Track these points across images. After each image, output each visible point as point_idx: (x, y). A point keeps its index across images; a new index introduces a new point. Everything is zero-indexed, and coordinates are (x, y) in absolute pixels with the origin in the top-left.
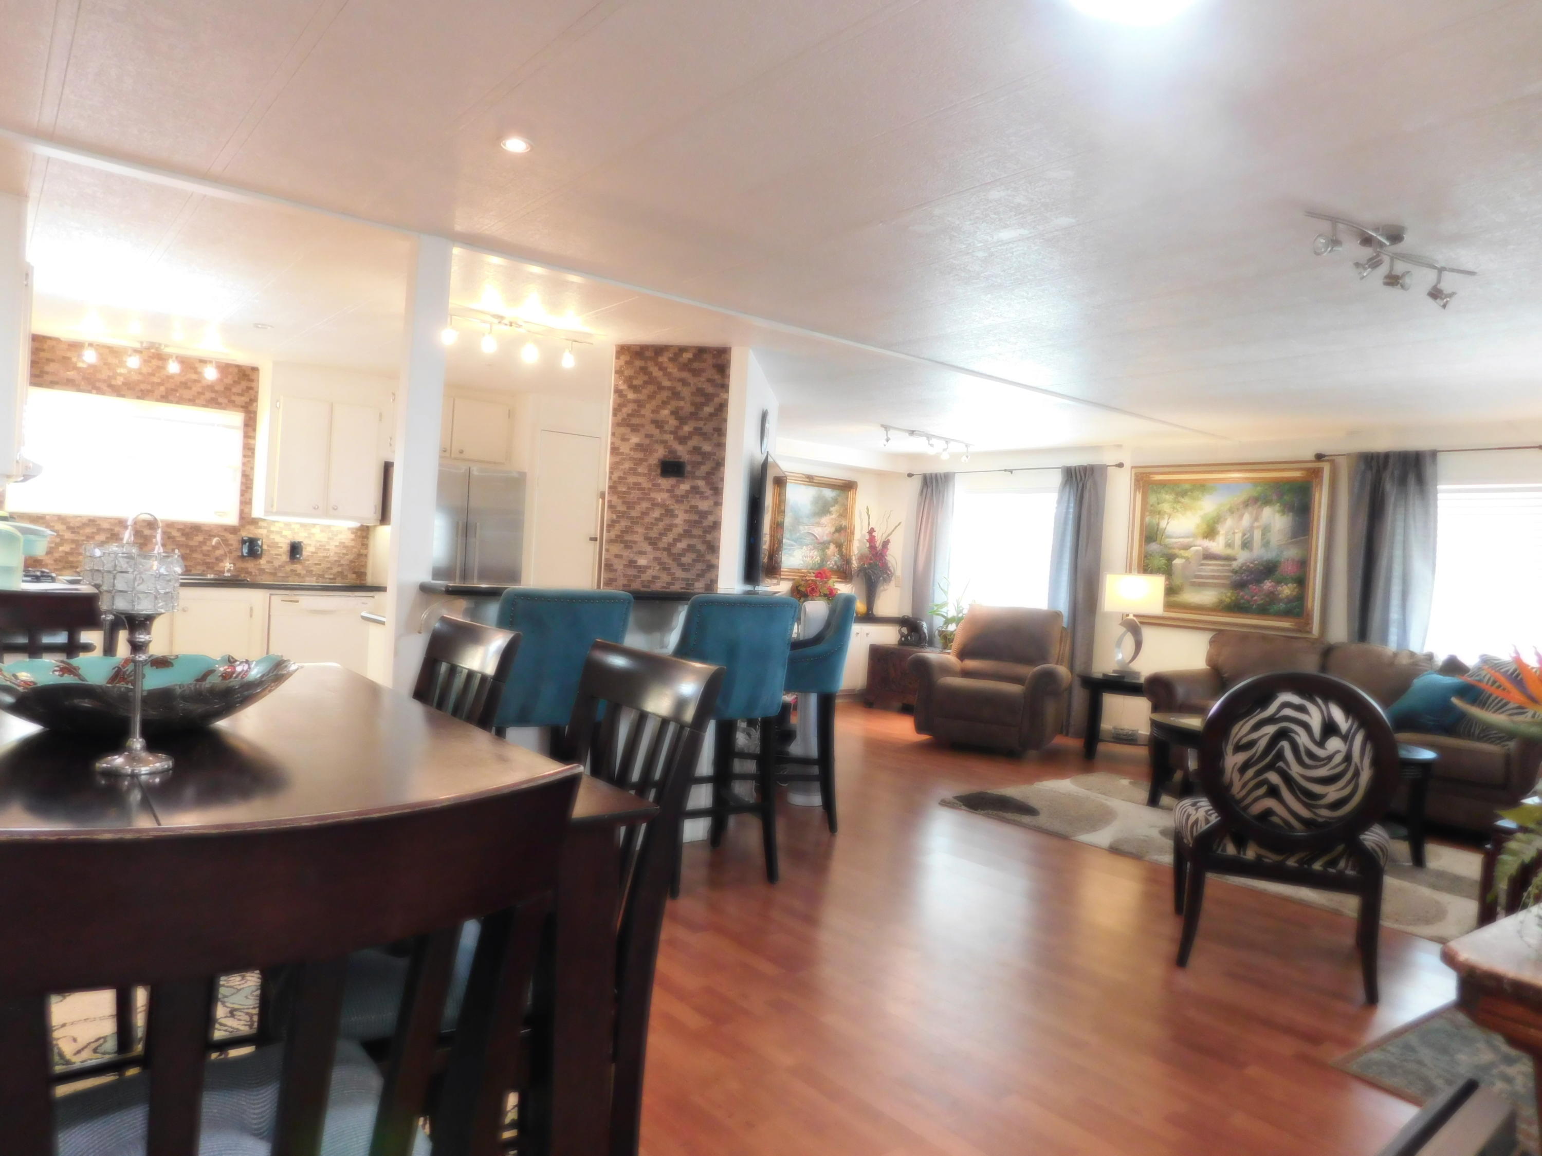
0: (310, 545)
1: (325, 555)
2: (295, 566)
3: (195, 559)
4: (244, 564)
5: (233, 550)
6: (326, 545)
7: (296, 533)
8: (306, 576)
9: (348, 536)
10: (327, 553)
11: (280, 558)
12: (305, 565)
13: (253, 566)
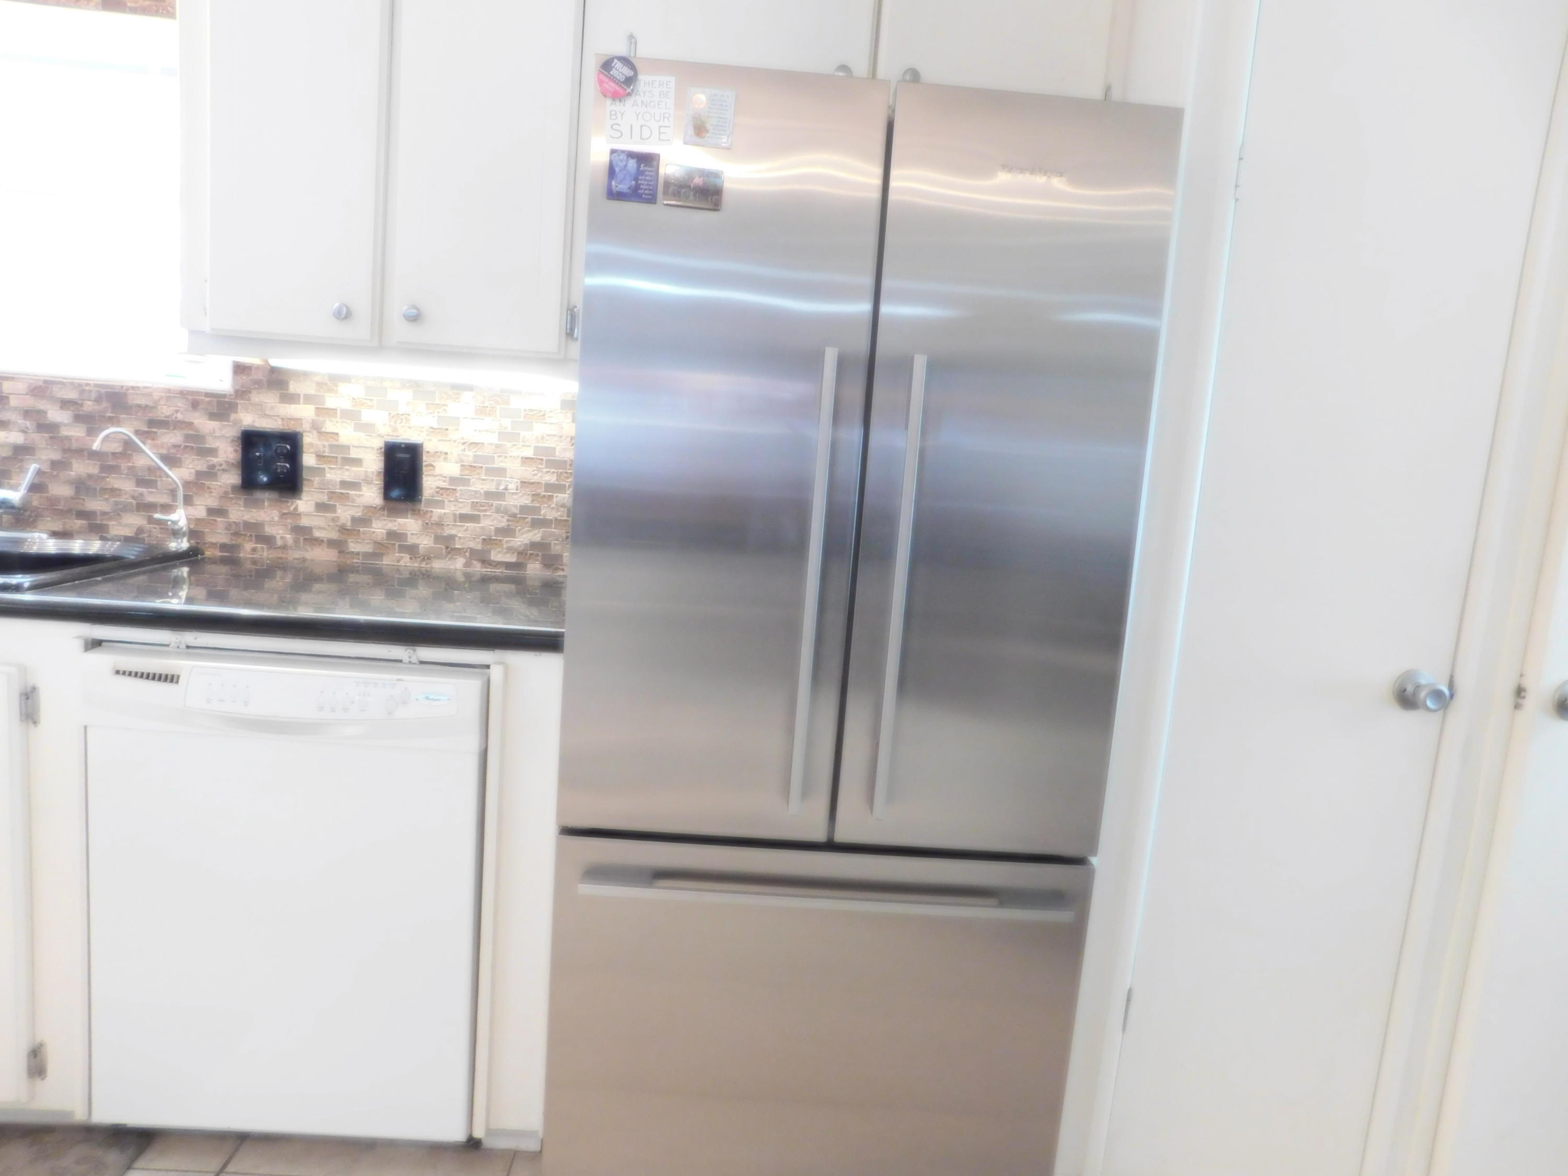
0: (444, 455)
1: (491, 487)
2: (400, 520)
4: (252, 511)
5: (221, 468)
6: (496, 455)
7: (401, 417)
8: (432, 556)
9: (562, 428)
10: (499, 484)
11: (355, 495)
12: (433, 519)
13: (276, 519)
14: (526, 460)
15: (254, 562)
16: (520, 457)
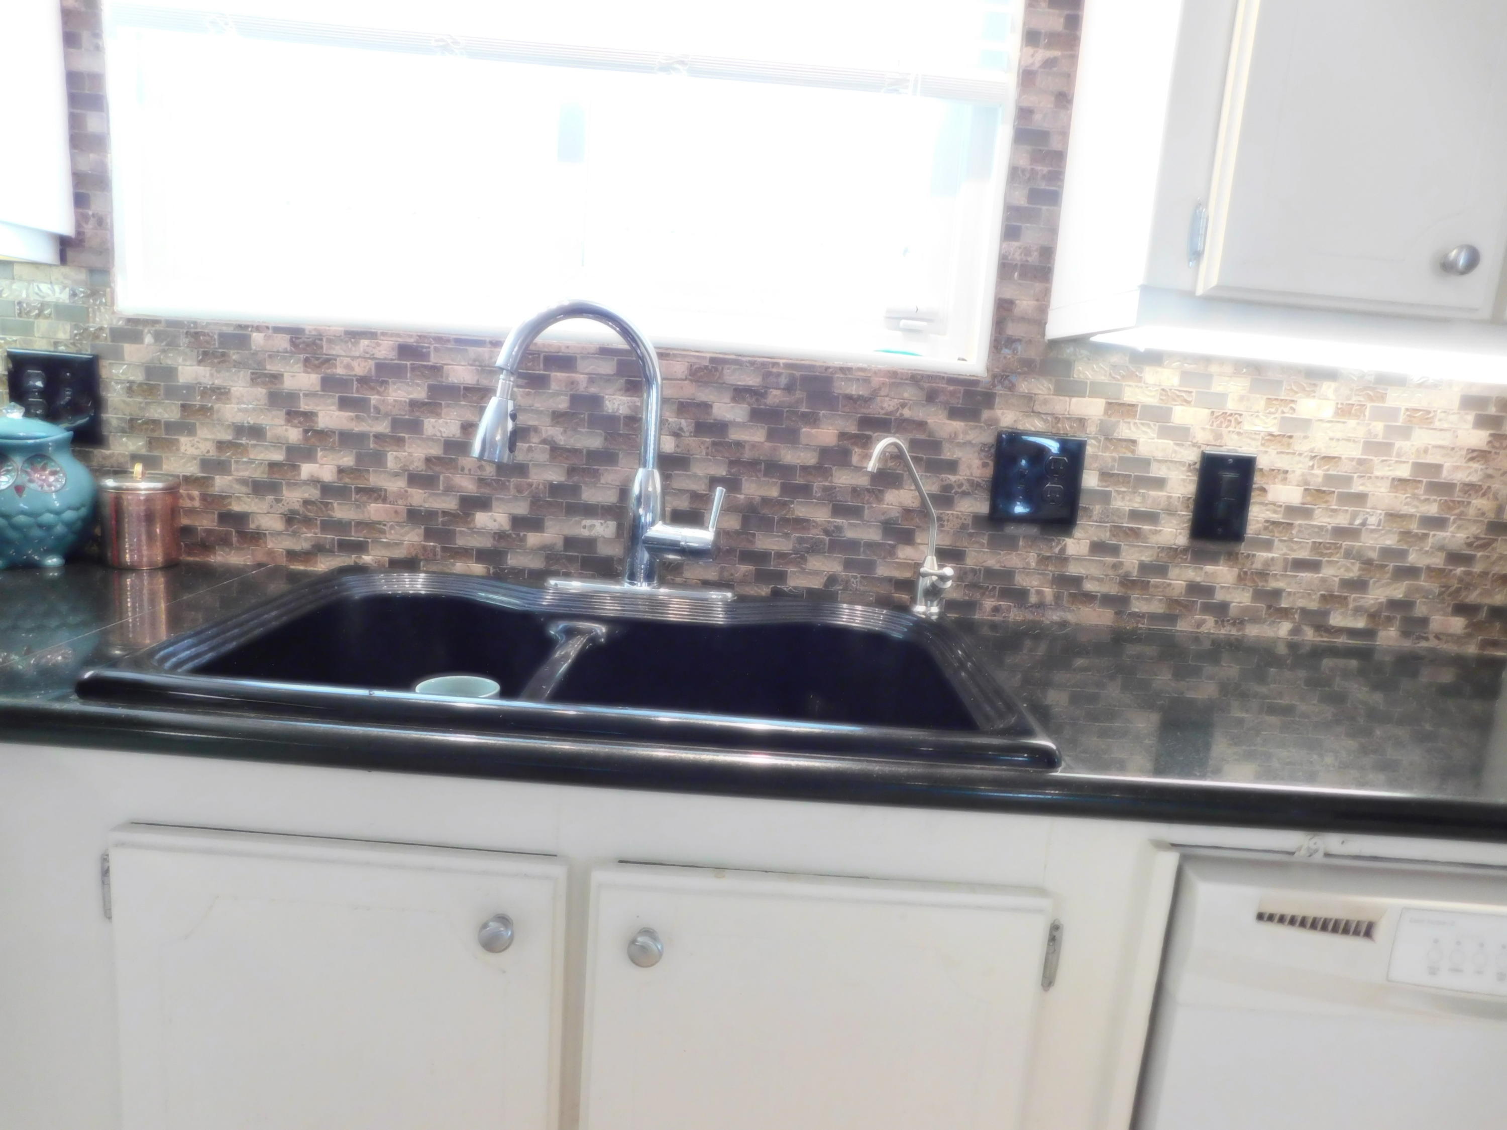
0: (1283, 474)
1: (1342, 520)
2: (1209, 568)
3: (801, 523)
4: (1000, 554)
5: (960, 490)
6: (1356, 475)
7: (1229, 418)
8: (1246, 618)
9: (1457, 437)
10: (1354, 516)
11: (1150, 530)
12: (1254, 566)
13: (1033, 565)
14: (1399, 483)
15: (994, 626)
16: (1390, 478)
